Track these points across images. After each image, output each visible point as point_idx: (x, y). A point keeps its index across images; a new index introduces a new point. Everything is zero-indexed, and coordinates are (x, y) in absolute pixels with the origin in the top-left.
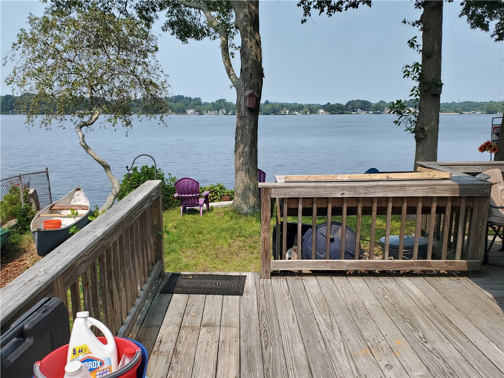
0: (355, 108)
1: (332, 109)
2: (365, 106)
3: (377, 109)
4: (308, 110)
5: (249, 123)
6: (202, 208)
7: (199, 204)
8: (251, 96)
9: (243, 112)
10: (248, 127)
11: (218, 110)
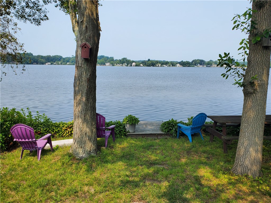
0: (196, 63)
1: (184, 64)
2: (202, 62)
3: (208, 65)
4: (171, 64)
5: (85, 72)
6: (40, 151)
7: (37, 147)
8: (84, 47)
9: (80, 62)
10: (84, 76)
11: (123, 64)
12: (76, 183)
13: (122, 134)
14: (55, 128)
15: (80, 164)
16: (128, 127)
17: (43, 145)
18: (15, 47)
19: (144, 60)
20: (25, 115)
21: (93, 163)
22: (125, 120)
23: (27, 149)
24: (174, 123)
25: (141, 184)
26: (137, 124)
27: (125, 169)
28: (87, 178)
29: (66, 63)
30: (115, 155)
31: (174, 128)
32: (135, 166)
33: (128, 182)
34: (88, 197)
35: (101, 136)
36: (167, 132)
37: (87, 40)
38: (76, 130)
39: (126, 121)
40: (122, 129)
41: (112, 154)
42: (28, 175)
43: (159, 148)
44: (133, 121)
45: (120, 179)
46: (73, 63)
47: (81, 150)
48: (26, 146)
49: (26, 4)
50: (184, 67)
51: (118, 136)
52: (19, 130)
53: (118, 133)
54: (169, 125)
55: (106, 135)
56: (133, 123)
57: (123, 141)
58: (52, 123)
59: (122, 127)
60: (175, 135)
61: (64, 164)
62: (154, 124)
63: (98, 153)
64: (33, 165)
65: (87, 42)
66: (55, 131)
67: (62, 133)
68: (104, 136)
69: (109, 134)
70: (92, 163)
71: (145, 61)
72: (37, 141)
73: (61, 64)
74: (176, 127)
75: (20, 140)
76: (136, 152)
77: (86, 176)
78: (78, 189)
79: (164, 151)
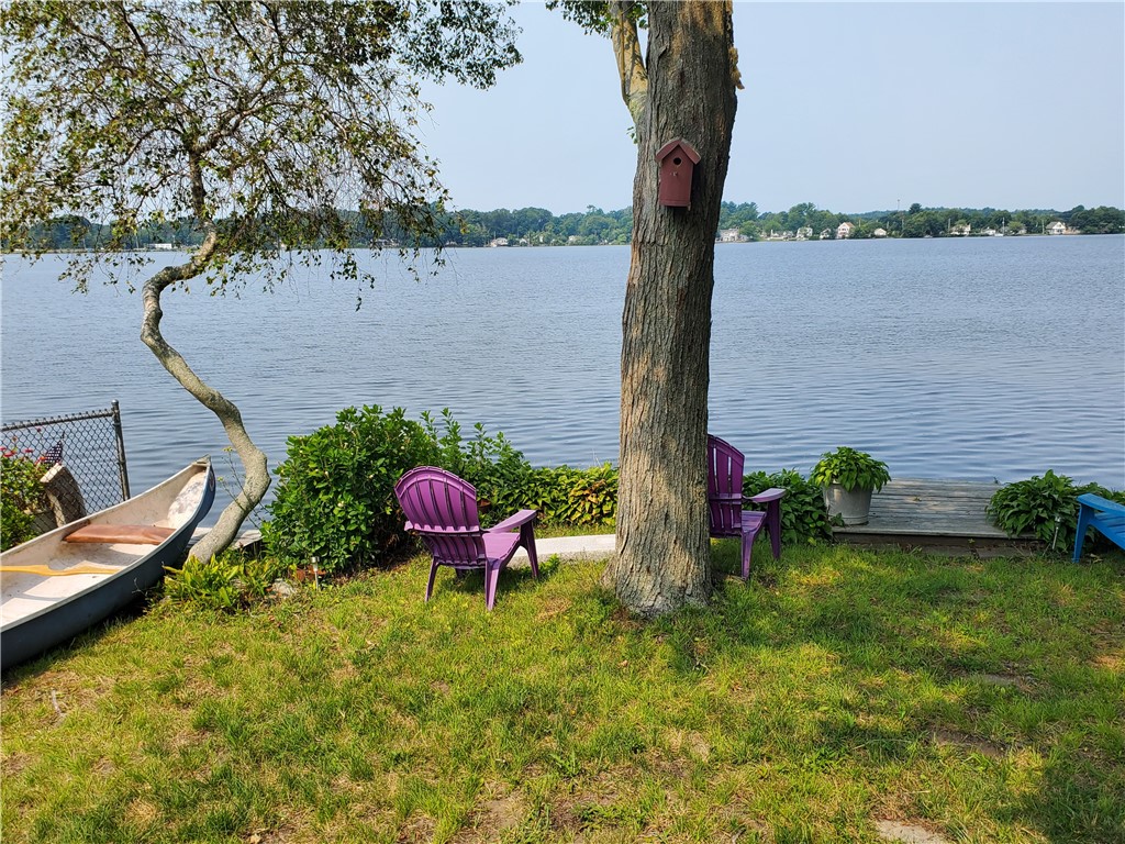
1: (1088, 221)
4: (1023, 225)
5: (669, 266)
6: (495, 574)
7: (484, 560)
8: (671, 162)
9: (651, 225)
10: (665, 282)
11: (794, 229)
12: (633, 712)
13: (808, 530)
14: (541, 490)
15: (647, 636)
16: (835, 500)
17: (506, 552)
18: (409, 176)
19: (892, 209)
20: (434, 437)
21: (697, 639)
22: (822, 470)
23: (449, 564)
24: (1056, 491)
25: (912, 747)
26: (879, 488)
27: (836, 676)
28: (676, 695)
29: (564, 238)
30: (786, 614)
31: (1057, 515)
32: (880, 670)
33: (852, 732)
34: (685, 774)
35: (724, 530)
36: (1024, 530)
37: (682, 132)
38: (629, 499)
39: (828, 473)
40: (809, 508)
41: (774, 607)
42: (457, 663)
43: (985, 601)
44: (860, 475)
45: (818, 715)
46: (592, 236)
47: (646, 582)
48: (445, 551)
49: (442, 10)
50: (1086, 233)
51: (793, 534)
52: (425, 488)
53: (791, 522)
54: (1034, 500)
55: (745, 530)
56: (862, 484)
57: (819, 560)
58: (529, 467)
59: (808, 499)
60: (1064, 546)
61: (583, 629)
62: (956, 494)
63: (714, 599)
64: (472, 624)
65: (683, 140)
66: (540, 502)
67: (566, 511)
68: (737, 533)
69: (757, 524)
70: (693, 638)
71: (895, 213)
72: (484, 536)
73: (547, 242)
74: (1066, 511)
75: (427, 528)
76: (880, 608)
77: (671, 688)
78: (642, 734)
79: (1010, 616)
